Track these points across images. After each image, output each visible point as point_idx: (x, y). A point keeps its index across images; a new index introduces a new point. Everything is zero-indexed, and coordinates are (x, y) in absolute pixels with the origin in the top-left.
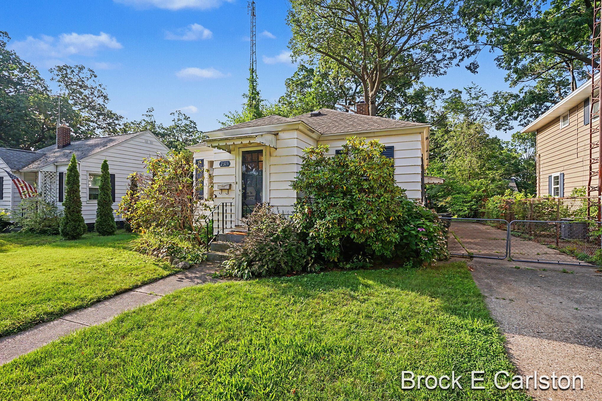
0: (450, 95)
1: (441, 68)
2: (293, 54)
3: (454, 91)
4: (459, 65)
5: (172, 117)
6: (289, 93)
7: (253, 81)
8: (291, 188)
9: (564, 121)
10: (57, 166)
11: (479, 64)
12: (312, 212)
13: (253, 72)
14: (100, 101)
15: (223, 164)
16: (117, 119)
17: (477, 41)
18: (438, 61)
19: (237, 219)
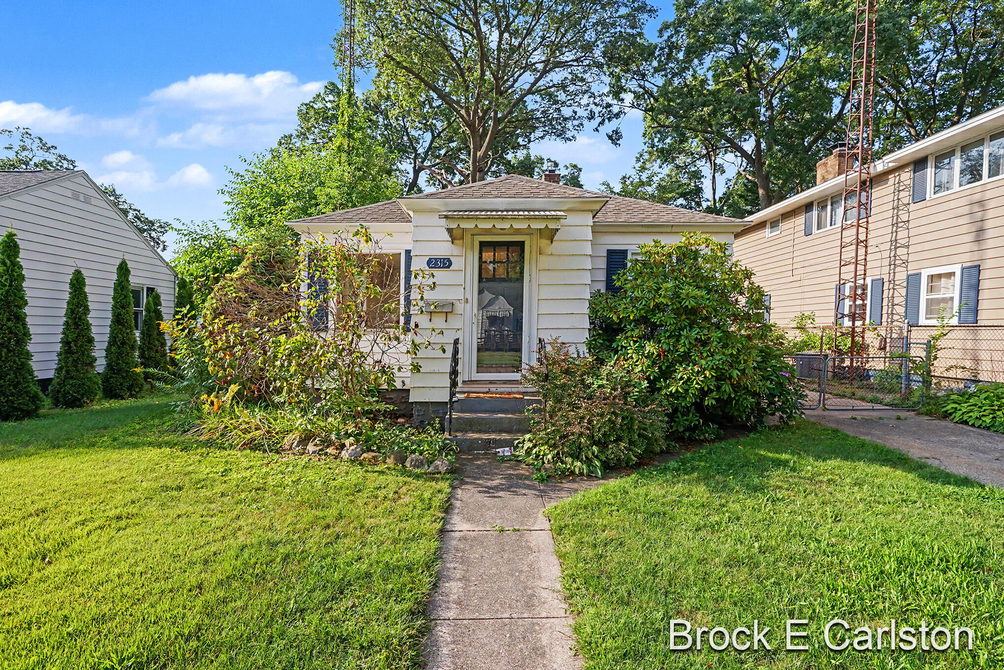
1: (569, 129)
3: (572, 166)
4: (597, 130)
9: (772, 227)
11: (622, 133)
15: (436, 264)
17: (623, 100)
18: (566, 119)
19: (468, 370)
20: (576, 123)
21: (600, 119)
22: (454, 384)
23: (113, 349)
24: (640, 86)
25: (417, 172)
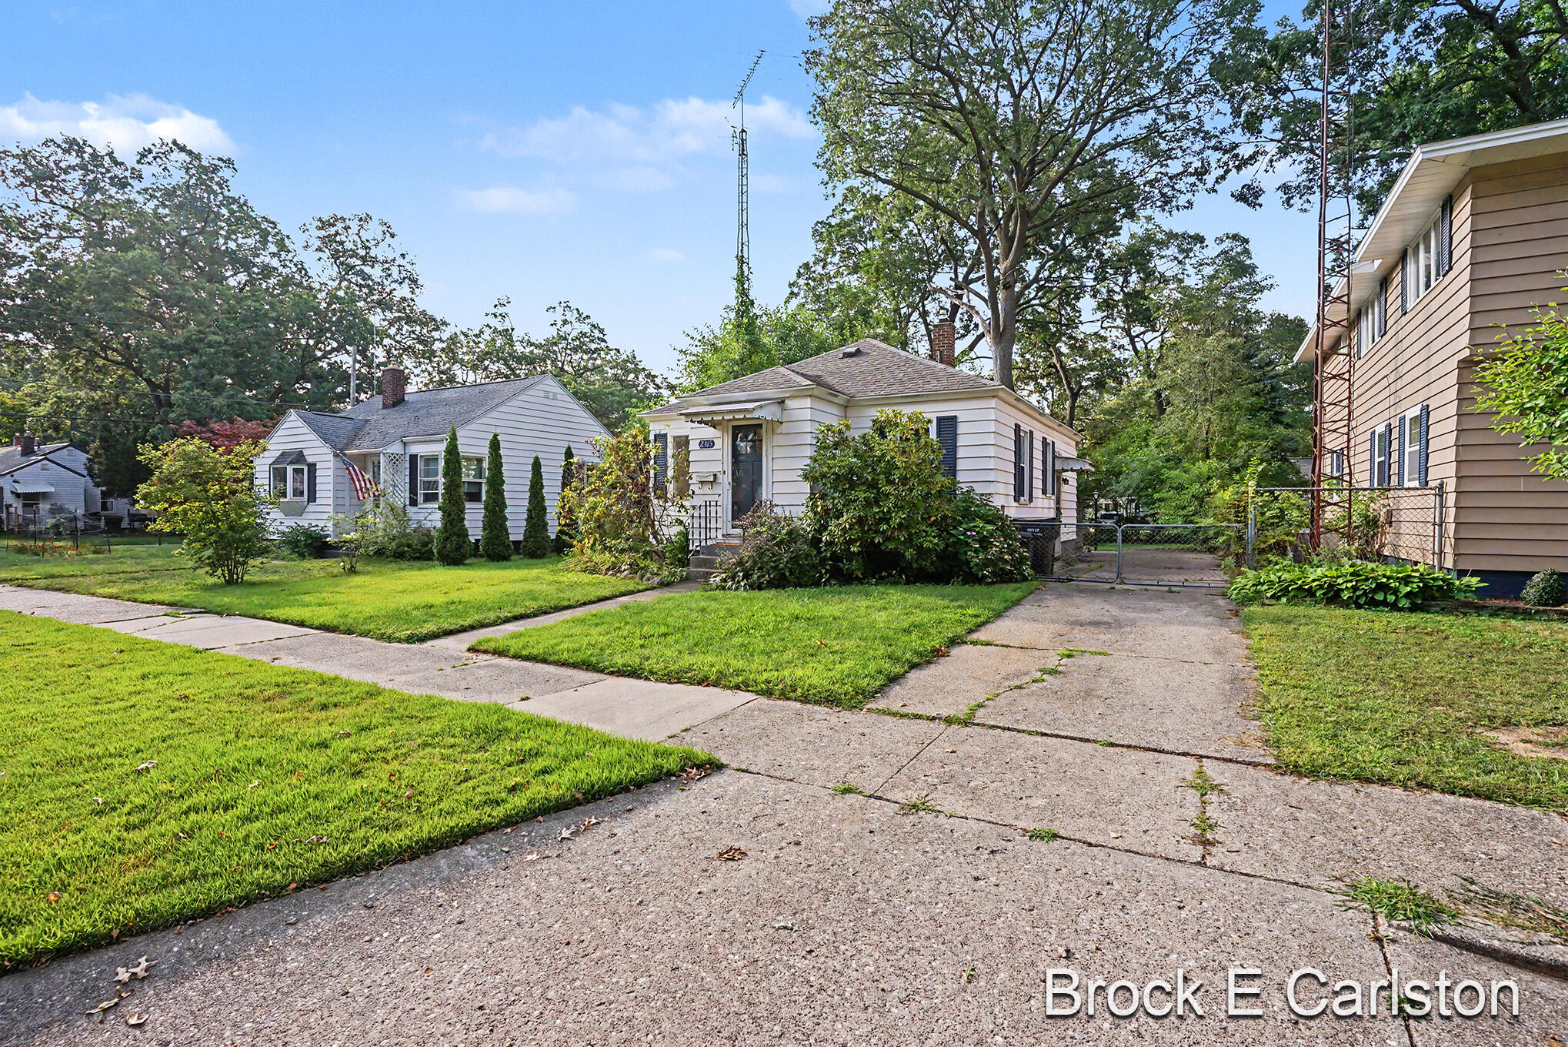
0: (1218, 249)
1: (1181, 192)
2: (826, 178)
4: (1215, 191)
5: (552, 317)
6: (822, 255)
7: (741, 279)
8: (800, 479)
10: (405, 444)
11: (1262, 185)
12: (826, 511)
13: (743, 262)
14: (403, 291)
15: (704, 445)
16: (437, 329)
17: (1259, 133)
18: (1173, 177)
19: (725, 526)
20: (1191, 179)
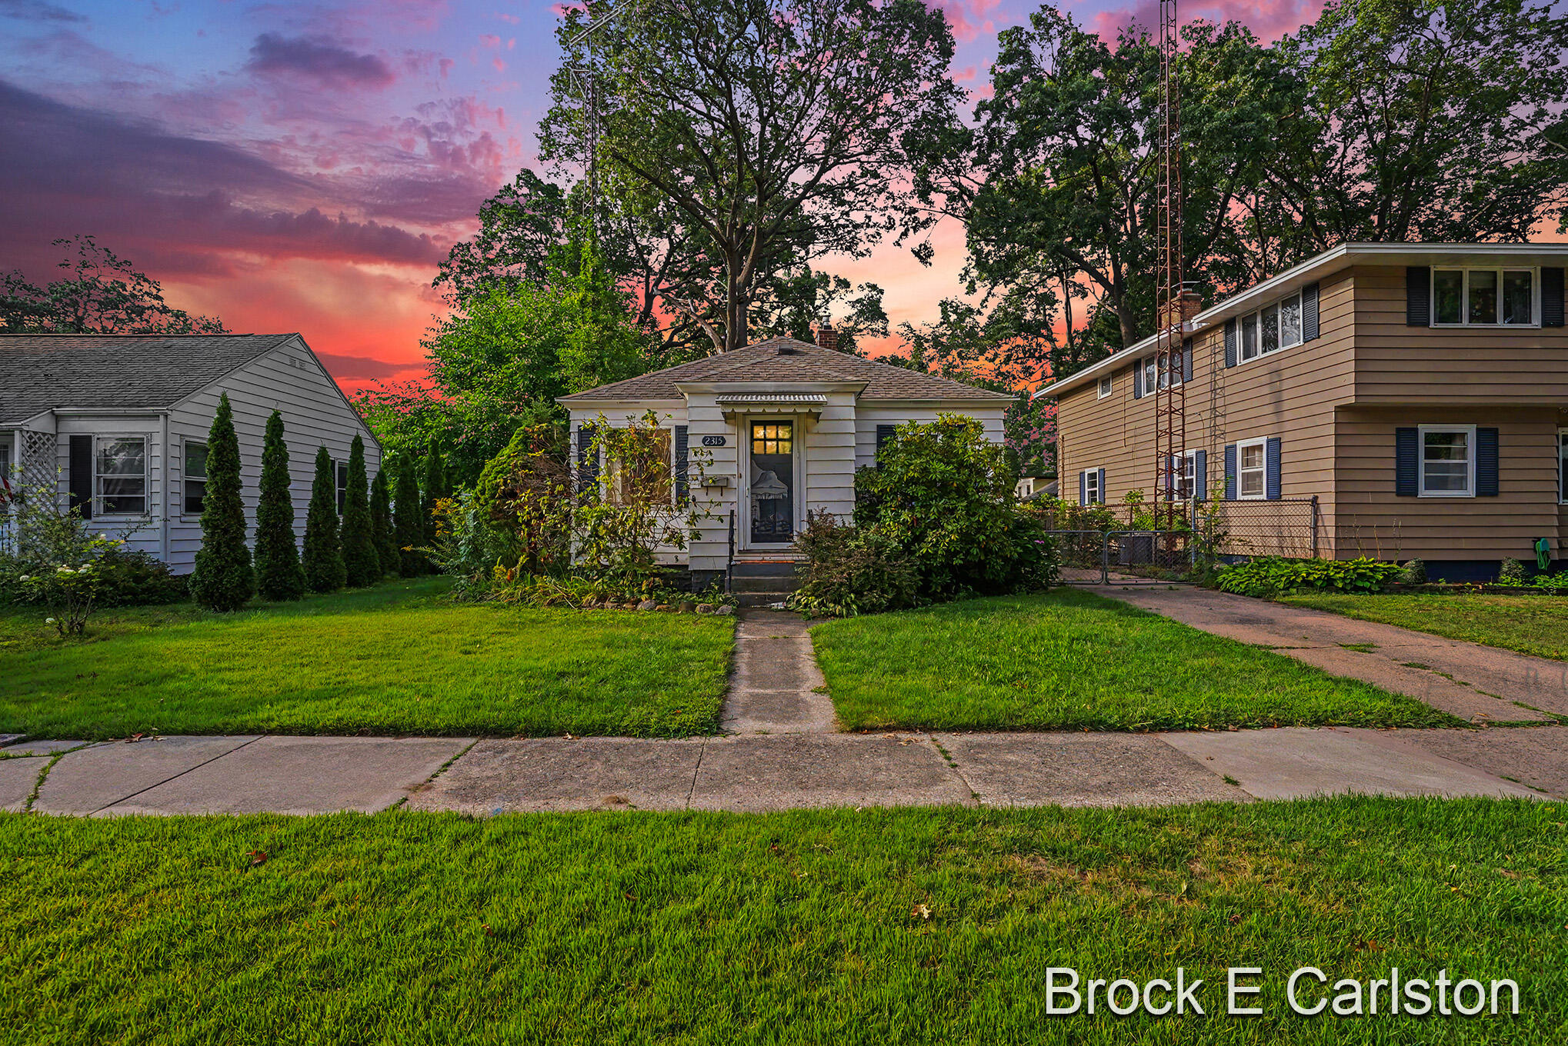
1: (862, 241)
4: (899, 244)
9: (1103, 387)
10: (60, 417)
11: (933, 248)
12: (917, 521)
15: (711, 442)
17: (931, 203)
18: (856, 226)
19: (743, 539)
20: (871, 231)
21: (902, 229)
22: (732, 551)
23: (350, 533)
24: (954, 184)
25: (649, 297)
